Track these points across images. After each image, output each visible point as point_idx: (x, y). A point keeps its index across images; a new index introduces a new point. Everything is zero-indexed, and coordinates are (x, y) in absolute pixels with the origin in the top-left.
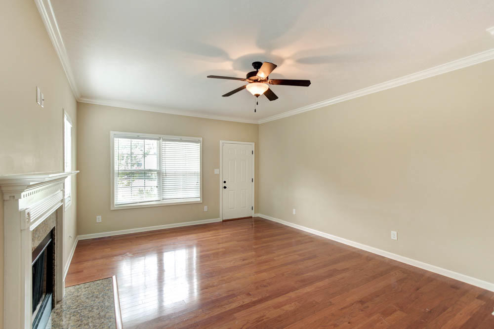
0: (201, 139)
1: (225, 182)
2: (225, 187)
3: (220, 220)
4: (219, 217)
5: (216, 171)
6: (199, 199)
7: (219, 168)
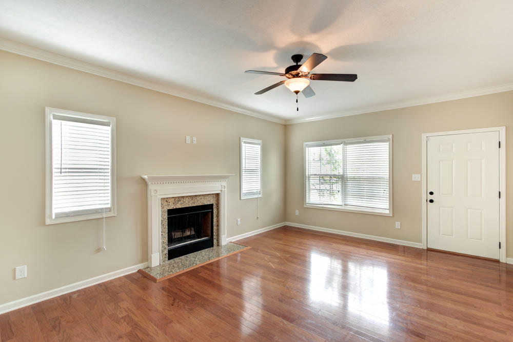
0: (390, 136)
1: (431, 193)
2: (431, 201)
3: (422, 246)
4: (420, 241)
5: (416, 177)
6: (387, 212)
7: (420, 172)
